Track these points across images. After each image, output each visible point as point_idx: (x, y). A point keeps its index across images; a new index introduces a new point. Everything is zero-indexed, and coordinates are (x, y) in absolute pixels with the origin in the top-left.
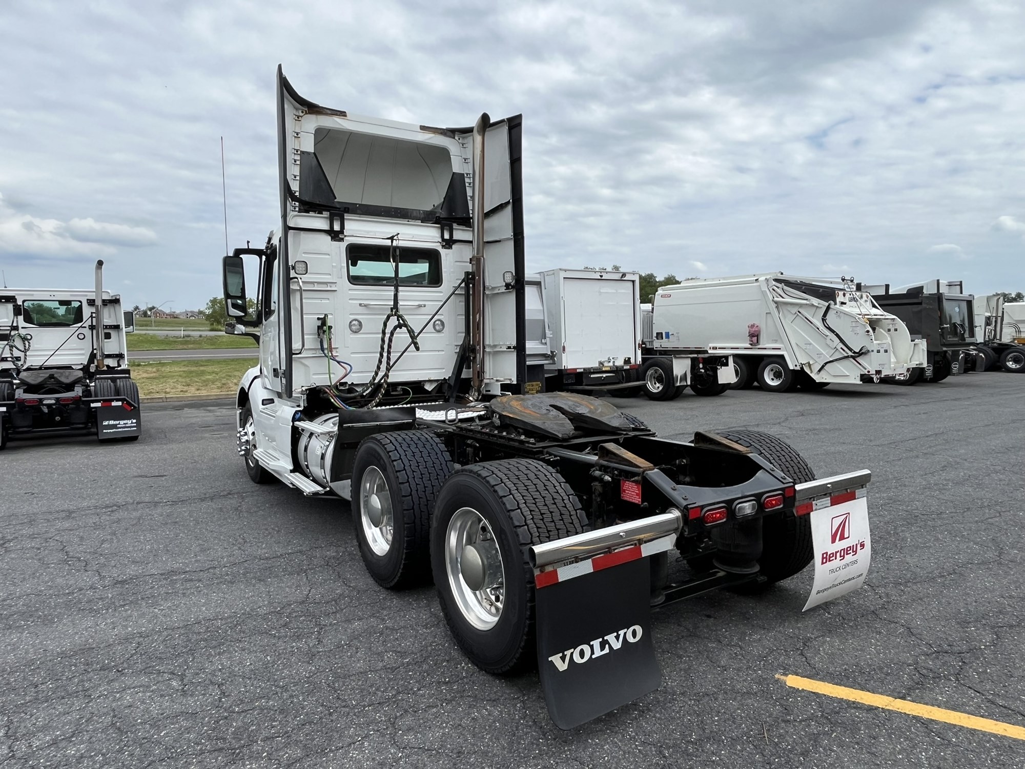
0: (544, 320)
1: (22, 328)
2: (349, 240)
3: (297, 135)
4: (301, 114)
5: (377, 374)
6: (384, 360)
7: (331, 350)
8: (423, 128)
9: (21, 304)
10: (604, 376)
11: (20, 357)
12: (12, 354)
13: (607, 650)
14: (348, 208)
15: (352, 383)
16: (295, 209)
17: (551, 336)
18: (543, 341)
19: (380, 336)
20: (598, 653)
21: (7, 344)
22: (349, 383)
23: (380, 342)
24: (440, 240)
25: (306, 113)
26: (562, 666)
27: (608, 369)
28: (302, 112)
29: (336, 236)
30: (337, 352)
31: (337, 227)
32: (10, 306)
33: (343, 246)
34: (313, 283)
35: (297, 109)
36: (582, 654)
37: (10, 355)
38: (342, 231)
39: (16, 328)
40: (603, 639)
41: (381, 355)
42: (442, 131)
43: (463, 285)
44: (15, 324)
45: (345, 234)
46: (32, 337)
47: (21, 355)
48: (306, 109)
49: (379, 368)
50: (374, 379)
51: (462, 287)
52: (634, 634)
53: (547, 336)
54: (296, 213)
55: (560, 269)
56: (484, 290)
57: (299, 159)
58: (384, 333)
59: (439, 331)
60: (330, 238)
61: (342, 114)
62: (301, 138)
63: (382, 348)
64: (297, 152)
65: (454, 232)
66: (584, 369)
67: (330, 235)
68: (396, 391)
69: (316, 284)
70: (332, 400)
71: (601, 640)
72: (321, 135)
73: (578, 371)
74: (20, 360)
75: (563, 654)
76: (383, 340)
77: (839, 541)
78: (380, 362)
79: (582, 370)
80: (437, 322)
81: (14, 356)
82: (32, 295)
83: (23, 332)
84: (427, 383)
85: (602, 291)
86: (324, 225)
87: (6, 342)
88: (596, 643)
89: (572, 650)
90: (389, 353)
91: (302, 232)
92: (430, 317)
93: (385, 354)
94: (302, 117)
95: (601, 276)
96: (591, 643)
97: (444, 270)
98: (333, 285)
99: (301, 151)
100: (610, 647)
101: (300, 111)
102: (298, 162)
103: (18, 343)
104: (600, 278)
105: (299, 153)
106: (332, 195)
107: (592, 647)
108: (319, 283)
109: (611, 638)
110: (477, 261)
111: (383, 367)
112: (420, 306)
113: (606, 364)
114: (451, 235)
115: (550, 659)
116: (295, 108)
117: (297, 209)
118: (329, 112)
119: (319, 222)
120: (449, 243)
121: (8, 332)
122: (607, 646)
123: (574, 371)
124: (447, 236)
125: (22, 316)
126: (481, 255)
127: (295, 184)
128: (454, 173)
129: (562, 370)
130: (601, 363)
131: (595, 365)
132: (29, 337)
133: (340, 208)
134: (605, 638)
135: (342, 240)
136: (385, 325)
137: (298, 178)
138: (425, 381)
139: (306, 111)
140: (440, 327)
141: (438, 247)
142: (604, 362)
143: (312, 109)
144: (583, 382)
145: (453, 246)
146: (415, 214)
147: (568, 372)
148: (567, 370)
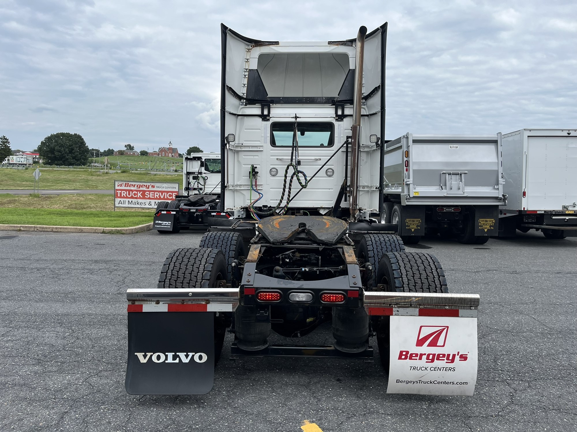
0: (498, 171)
1: (204, 173)
2: (272, 120)
3: (248, 60)
4: (251, 48)
5: (281, 201)
6: (286, 193)
7: (256, 185)
8: (330, 43)
9: (204, 161)
10: (567, 218)
11: (202, 188)
12: (198, 187)
13: (177, 361)
14: (273, 101)
15: (270, 206)
16: (243, 104)
17: (504, 183)
18: (496, 187)
19: (284, 178)
20: (170, 360)
21: (196, 181)
22: (269, 206)
23: (284, 182)
24: (334, 116)
25: (254, 47)
26: (143, 360)
27: (573, 212)
28: (251, 47)
29: (265, 118)
30: (262, 187)
31: (266, 112)
32: (199, 162)
33: (268, 124)
34: (249, 146)
35: (248, 45)
36: (159, 358)
37: (197, 187)
38: (269, 115)
39: (201, 173)
40: (175, 354)
41: (284, 190)
42: (343, 43)
43: (345, 145)
44: (200, 171)
45: (271, 116)
46: (207, 178)
47: (203, 187)
48: (254, 44)
49: (282, 198)
50: (279, 204)
51: (345, 147)
52: (200, 358)
53: (500, 182)
54: (243, 106)
55: (525, 130)
56: (359, 148)
57: (247, 74)
58: (286, 177)
59: (330, 176)
60: (261, 119)
61: (277, 43)
62: (250, 62)
63: (285, 186)
64: (247, 70)
65: (345, 109)
66: (545, 211)
67: (261, 118)
68: (300, 213)
69: (251, 147)
70: (252, 215)
71: (174, 354)
72: (262, 58)
73: (538, 212)
74: (202, 190)
75: (145, 354)
76: (285, 181)
77: (428, 346)
78: (283, 194)
79: (543, 212)
80: (329, 170)
81: (199, 187)
82: (209, 156)
83: (204, 175)
84: (321, 209)
85: (569, 146)
86: (258, 111)
87: (195, 180)
88: (170, 355)
89: (152, 354)
90: (290, 189)
91: (245, 117)
92: (321, 167)
93: (287, 190)
94: (251, 49)
95: (569, 134)
96: (166, 354)
97: (335, 135)
98: (261, 148)
99: (249, 69)
100: (180, 360)
101: (250, 46)
102: (247, 76)
103: (201, 181)
104: (567, 135)
105: (248, 71)
106: (266, 93)
107: (166, 356)
108: (252, 146)
109: (182, 355)
110: (355, 129)
111: (286, 197)
112: (317, 160)
113: (570, 208)
114: (343, 112)
115: (136, 354)
116: (247, 45)
117: (244, 104)
118: (267, 43)
119: (256, 110)
120: (340, 118)
121: (197, 175)
122: (178, 359)
123: (534, 213)
124: (340, 112)
125: (204, 167)
126: (358, 124)
127: (244, 89)
128: (350, 69)
129: (522, 210)
130: (564, 207)
131: (558, 208)
132: (206, 178)
133: (269, 101)
134: (177, 354)
135: (268, 120)
136: (286, 172)
137: (246, 86)
138: (320, 208)
139: (253, 45)
140: (330, 173)
141: (333, 121)
142: (568, 206)
143: (257, 43)
144: (543, 222)
145: (344, 119)
146: (319, 100)
147: (527, 212)
148: (527, 211)
